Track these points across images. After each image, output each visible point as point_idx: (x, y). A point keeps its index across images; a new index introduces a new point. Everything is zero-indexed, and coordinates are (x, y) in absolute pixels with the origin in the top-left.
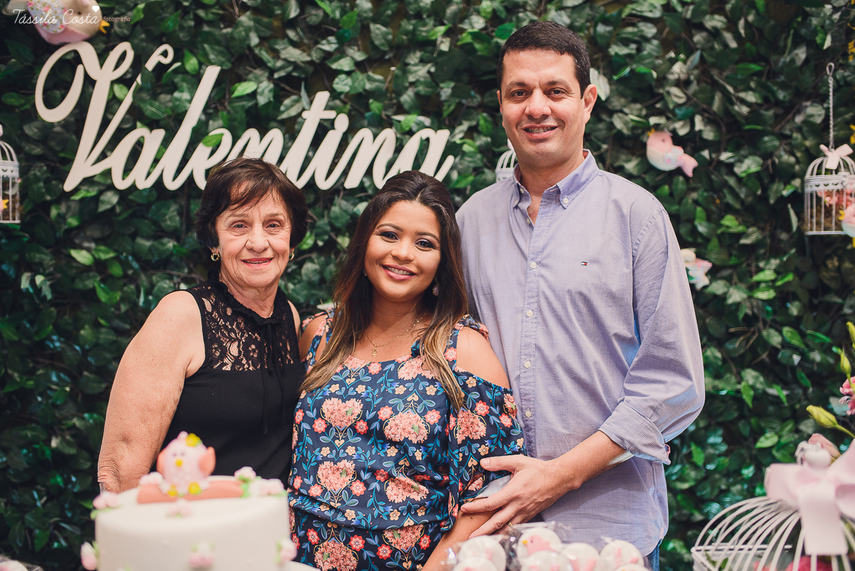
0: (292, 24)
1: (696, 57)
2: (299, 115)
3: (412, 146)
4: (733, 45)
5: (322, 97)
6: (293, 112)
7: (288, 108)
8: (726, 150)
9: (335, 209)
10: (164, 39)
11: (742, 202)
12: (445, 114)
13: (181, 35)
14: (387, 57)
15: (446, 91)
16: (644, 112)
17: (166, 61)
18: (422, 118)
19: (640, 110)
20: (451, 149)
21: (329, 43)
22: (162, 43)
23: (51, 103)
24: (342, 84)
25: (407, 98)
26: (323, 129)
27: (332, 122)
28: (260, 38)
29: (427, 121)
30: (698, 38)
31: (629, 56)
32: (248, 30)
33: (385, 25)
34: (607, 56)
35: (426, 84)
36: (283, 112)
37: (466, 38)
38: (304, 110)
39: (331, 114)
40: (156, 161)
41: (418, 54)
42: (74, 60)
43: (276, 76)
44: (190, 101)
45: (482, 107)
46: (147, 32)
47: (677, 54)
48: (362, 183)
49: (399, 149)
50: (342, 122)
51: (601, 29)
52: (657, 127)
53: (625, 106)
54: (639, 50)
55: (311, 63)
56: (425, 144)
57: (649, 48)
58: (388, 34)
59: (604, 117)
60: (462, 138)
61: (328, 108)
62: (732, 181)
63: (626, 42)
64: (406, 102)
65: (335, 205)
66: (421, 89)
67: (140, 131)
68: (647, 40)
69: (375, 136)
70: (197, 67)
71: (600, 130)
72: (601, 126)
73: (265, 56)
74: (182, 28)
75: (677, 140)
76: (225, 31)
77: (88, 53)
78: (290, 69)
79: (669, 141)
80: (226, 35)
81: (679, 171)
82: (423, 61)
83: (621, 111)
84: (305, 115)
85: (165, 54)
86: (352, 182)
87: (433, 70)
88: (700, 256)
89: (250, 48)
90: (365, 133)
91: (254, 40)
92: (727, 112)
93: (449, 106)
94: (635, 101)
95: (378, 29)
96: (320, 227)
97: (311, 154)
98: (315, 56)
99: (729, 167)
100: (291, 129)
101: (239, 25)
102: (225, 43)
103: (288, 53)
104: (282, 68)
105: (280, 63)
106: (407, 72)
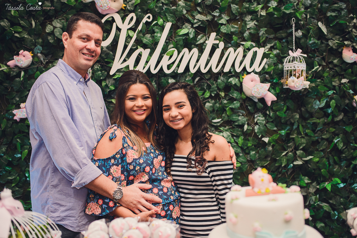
0: (199, 5)
2: (205, 42)
3: (250, 54)
5: (213, 35)
6: (201, 41)
7: (200, 39)
9: (219, 81)
10: (149, 12)
12: (261, 41)
13: (156, 10)
14: (237, 18)
15: (262, 31)
16: (341, 39)
17: (149, 20)
18: (252, 43)
19: (339, 38)
20: (265, 56)
21: (217, 12)
22: (147, 13)
24: (223, 29)
25: (246, 34)
26: (214, 48)
27: (218, 45)
28: (187, 10)
29: (254, 44)
31: (336, 16)
32: (183, 7)
33: (237, 5)
34: (326, 17)
35: (254, 29)
36: (198, 41)
37: (270, 10)
38: (206, 40)
39: (217, 42)
40: (147, 62)
41: (250, 17)
42: (112, 21)
43: (195, 26)
44: (160, 37)
45: (275, 38)
46: (141, 9)
47: (354, 15)
48: (230, 70)
49: (244, 56)
50: (222, 45)
51: (324, 5)
53: (333, 37)
54: (339, 14)
55: (207, 21)
56: (255, 53)
57: (343, 13)
58: (238, 8)
60: (267, 51)
61: (216, 39)
63: (334, 11)
64: (246, 36)
65: (219, 79)
66: (252, 31)
67: (140, 50)
68: (342, 9)
69: (235, 51)
70: (163, 23)
71: (323, 47)
72: (324, 45)
73: (190, 18)
74: (156, 7)
75: (354, 50)
76: (173, 8)
77: (117, 17)
78: (200, 23)
79: (351, 51)
80: (173, 9)
82: (252, 20)
83: (332, 39)
84: (207, 42)
85: (149, 18)
86: (226, 70)
87: (256, 23)
89: (184, 15)
90: (231, 49)
91: (185, 12)
93: (263, 38)
94: (337, 35)
95: (234, 6)
96: (213, 88)
97: (209, 58)
98: (209, 18)
101: (179, 5)
102: (174, 13)
103: (199, 17)
104: (196, 23)
105: (196, 21)
106: (246, 24)
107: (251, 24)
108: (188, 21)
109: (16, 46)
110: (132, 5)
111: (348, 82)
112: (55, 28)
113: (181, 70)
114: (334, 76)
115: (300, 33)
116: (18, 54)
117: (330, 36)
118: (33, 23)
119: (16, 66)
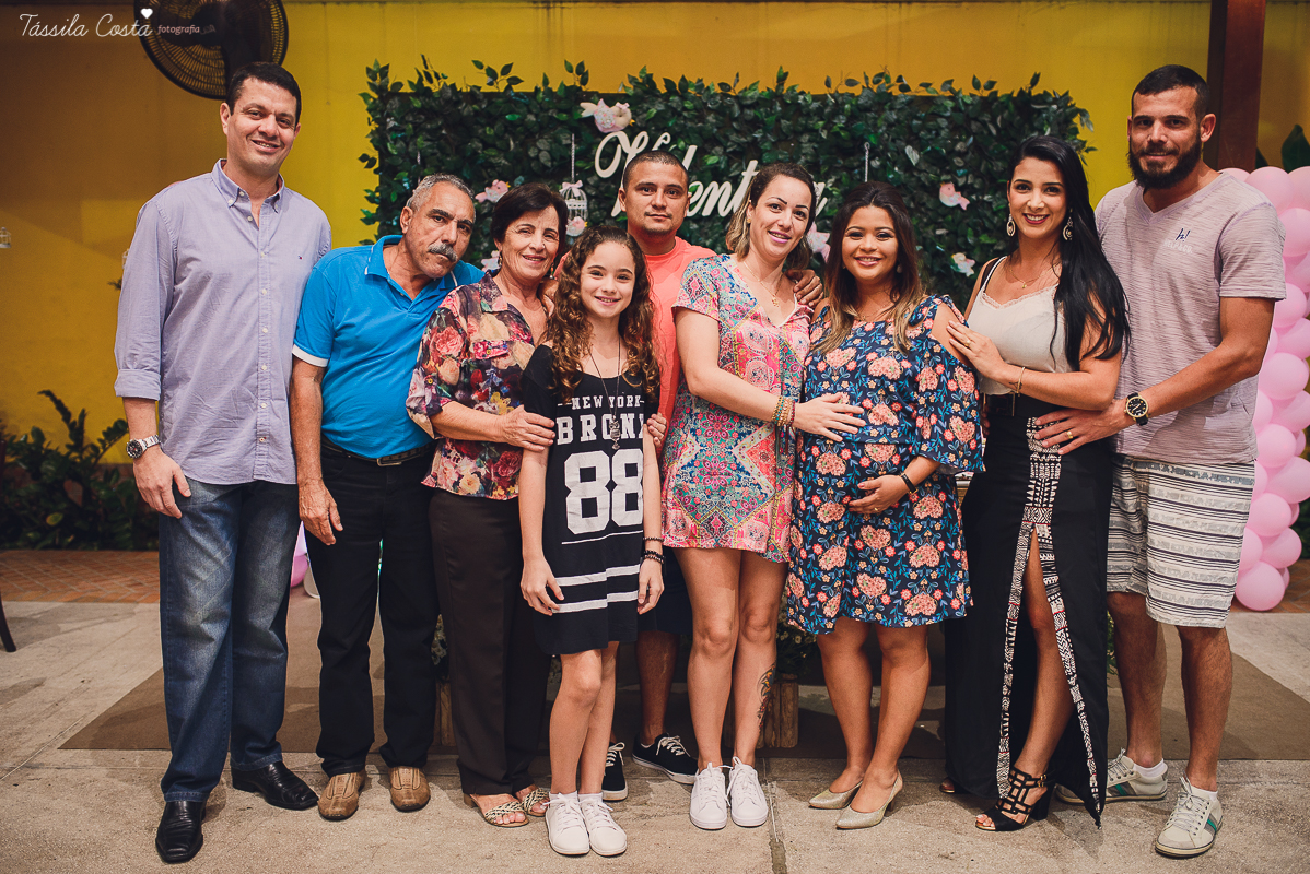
0: (736, 120)
1: (971, 139)
2: (741, 174)
4: (994, 132)
5: (753, 163)
6: (737, 172)
7: (734, 170)
8: (988, 194)
10: (666, 130)
11: (995, 225)
12: (823, 172)
13: (675, 127)
14: (789, 139)
15: (822, 159)
16: (938, 172)
17: (667, 142)
19: (936, 170)
20: (826, 193)
21: (758, 133)
22: (664, 133)
23: (604, 167)
28: (718, 129)
30: (974, 126)
31: (931, 139)
32: (712, 124)
33: (788, 120)
34: (919, 139)
35: (812, 155)
36: (732, 172)
37: (836, 129)
38: (743, 170)
41: (807, 137)
42: (616, 142)
43: (728, 150)
45: (844, 168)
46: (657, 126)
47: (960, 136)
51: (915, 122)
52: (947, 182)
53: (927, 168)
54: (938, 134)
55: (747, 143)
57: (943, 133)
59: (916, 174)
60: (831, 187)
62: (988, 214)
63: (930, 131)
66: (809, 158)
68: (942, 129)
71: (911, 182)
72: (913, 179)
73: (722, 140)
74: (676, 124)
75: (957, 189)
76: (699, 125)
77: (623, 138)
78: (735, 146)
79: (953, 189)
80: (699, 128)
81: (959, 206)
82: (810, 141)
83: (925, 172)
84: (743, 174)
85: (666, 138)
87: (816, 146)
88: (968, 257)
89: (713, 135)
91: (715, 130)
92: (988, 171)
93: (825, 168)
94: (934, 166)
98: (749, 139)
99: (990, 204)
100: (736, 183)
101: (708, 122)
102: (700, 132)
103: (733, 137)
104: (731, 146)
105: (729, 144)
106: (801, 148)
107: (807, 148)
108: (719, 144)
109: (488, 173)
110: (643, 119)
111: (947, 234)
112: (540, 150)
113: (707, 212)
114: (927, 225)
115: (876, 163)
116: (490, 185)
117: (923, 167)
118: (512, 143)
119: (487, 201)
